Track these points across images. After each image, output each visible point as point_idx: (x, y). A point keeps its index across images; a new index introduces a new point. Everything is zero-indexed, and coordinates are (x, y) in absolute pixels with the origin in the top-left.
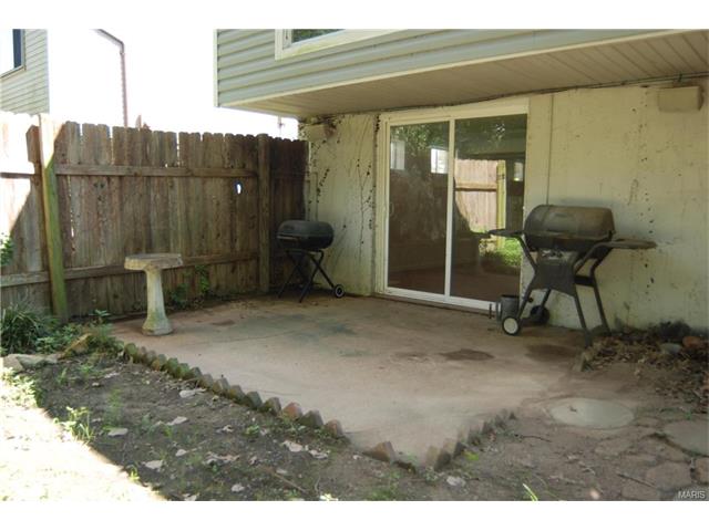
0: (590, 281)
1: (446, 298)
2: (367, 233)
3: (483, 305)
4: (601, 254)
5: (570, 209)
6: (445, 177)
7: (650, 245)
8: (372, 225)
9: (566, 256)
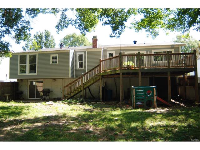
0: (48, 95)
1: (36, 98)
2: (27, 93)
3: (39, 99)
4: (49, 93)
5: (46, 89)
6: (35, 85)
7: (52, 92)
8: (27, 91)
9: (46, 93)
